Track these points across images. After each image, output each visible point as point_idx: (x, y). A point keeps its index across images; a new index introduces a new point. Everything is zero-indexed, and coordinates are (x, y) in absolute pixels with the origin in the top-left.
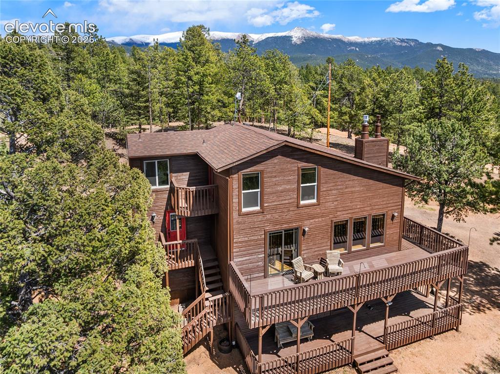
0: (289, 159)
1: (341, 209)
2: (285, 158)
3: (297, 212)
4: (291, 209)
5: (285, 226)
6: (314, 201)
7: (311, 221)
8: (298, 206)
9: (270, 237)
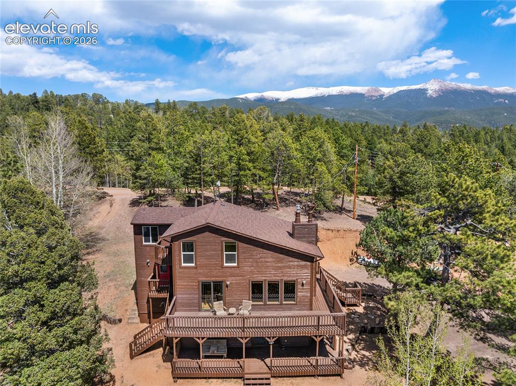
0: (214, 235)
1: (257, 273)
2: (211, 234)
3: (221, 271)
4: (218, 268)
5: (214, 279)
6: (235, 265)
7: (233, 278)
8: (222, 267)
9: (202, 285)
